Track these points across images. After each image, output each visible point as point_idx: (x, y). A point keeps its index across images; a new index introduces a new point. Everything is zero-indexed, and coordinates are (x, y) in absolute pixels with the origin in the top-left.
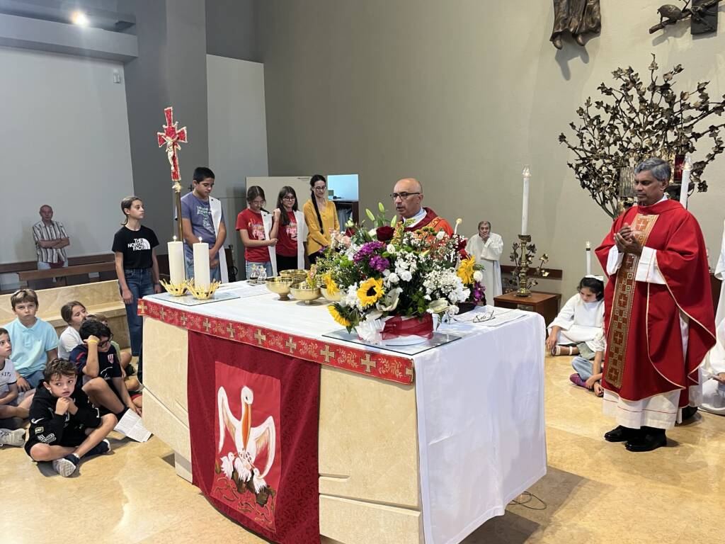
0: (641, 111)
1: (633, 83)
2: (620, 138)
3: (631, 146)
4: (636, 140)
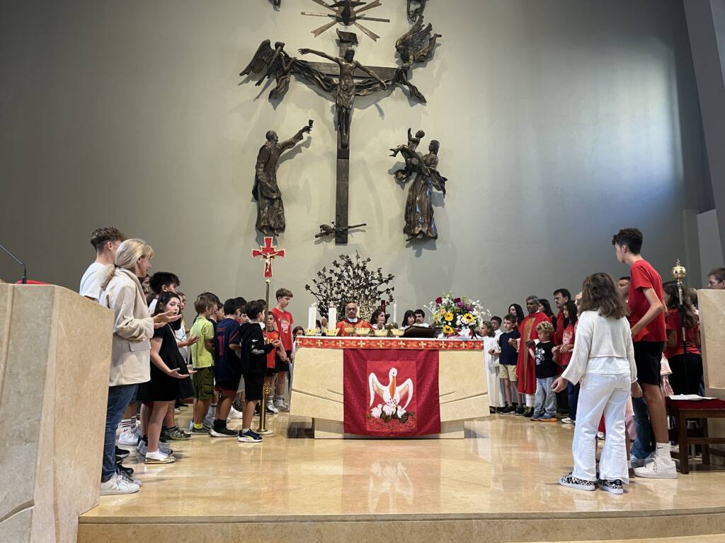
0: (354, 278)
1: (350, 263)
2: (343, 291)
3: (349, 295)
4: (351, 292)
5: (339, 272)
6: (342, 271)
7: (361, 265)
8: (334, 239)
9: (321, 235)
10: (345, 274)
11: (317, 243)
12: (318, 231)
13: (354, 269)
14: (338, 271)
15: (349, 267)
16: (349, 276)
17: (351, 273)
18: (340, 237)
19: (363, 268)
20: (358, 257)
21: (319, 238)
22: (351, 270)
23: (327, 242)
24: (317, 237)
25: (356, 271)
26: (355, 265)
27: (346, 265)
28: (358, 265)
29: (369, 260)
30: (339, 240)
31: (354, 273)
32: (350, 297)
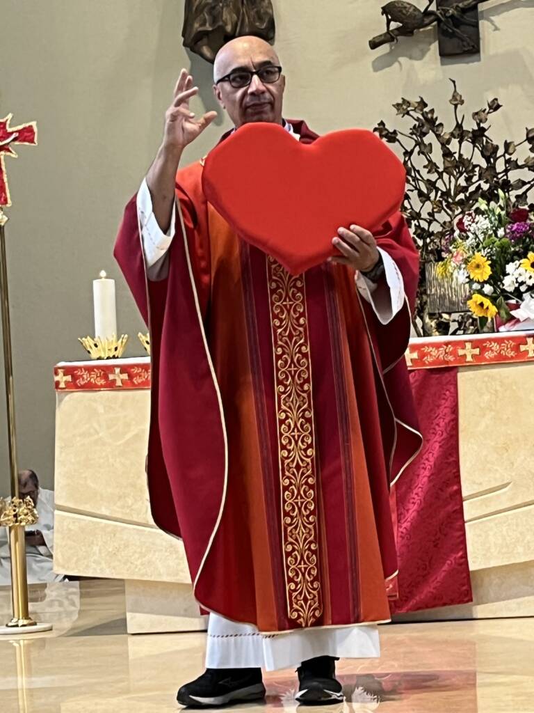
1: (429, 123)
2: (417, 216)
3: (436, 228)
4: (442, 217)
7: (470, 125)
8: (435, 47)
9: (389, 37)
10: (418, 161)
11: (379, 65)
12: (380, 26)
13: (445, 144)
15: (430, 138)
16: (432, 166)
17: (437, 156)
18: (453, 35)
19: (478, 136)
20: (457, 101)
21: (385, 48)
23: (411, 58)
24: (374, 45)
25: (454, 146)
26: (448, 128)
27: (418, 131)
28: (459, 126)
29: (495, 106)
30: (451, 45)
31: (447, 154)
32: (442, 235)
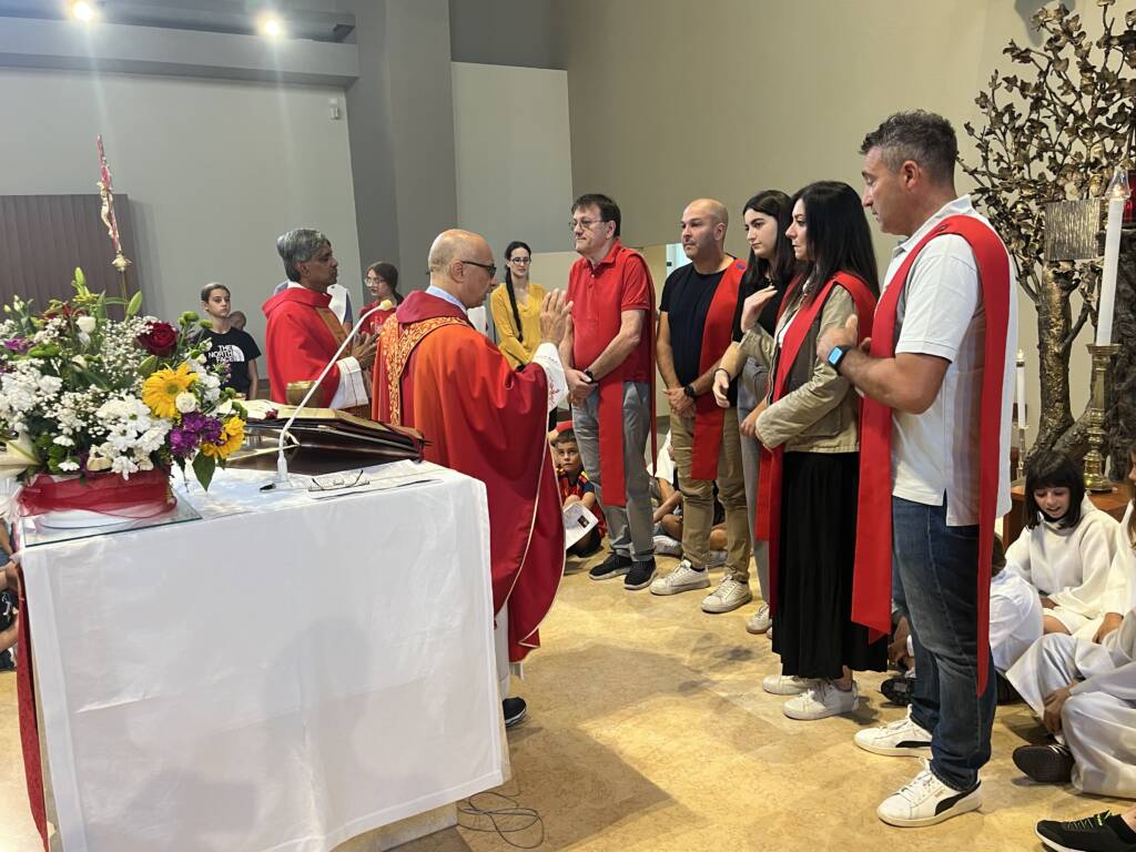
5: (1033, 80)
6: (1043, 74)
7: (1120, 29)
13: (1083, 57)
14: (1029, 74)
16: (1068, 86)
19: (1128, 42)
20: (1106, 1)
22: (1074, 60)
